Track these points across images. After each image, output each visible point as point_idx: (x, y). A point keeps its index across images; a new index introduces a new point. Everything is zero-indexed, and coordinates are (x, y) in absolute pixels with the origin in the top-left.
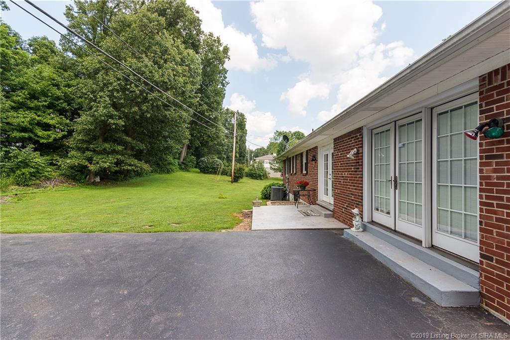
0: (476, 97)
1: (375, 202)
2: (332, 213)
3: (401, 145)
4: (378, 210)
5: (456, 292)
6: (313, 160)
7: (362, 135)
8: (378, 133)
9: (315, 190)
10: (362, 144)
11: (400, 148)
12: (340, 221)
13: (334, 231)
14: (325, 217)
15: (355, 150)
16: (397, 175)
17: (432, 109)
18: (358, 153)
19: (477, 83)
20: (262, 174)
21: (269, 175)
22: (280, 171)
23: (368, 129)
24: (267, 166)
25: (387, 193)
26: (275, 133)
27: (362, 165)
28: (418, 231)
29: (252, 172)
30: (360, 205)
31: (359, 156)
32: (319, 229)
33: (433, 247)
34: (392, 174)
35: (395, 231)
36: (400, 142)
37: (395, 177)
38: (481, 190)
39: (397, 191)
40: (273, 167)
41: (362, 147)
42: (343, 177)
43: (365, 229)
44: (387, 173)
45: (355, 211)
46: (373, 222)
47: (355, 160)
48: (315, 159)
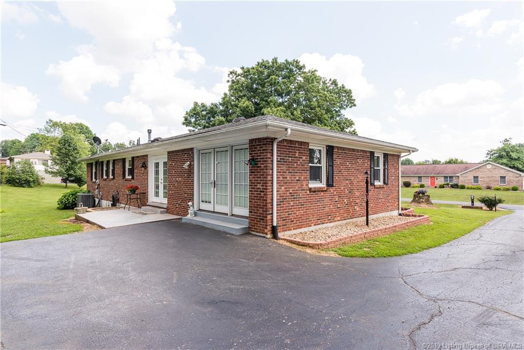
0: (247, 146)
1: (202, 196)
2: (166, 210)
3: (217, 163)
4: (203, 201)
5: (242, 228)
6: (143, 167)
7: (193, 153)
8: (204, 153)
9: (145, 193)
10: (193, 159)
11: (217, 164)
12: (174, 214)
13: (174, 221)
14: (161, 213)
15: (189, 162)
16: (215, 179)
17: (232, 146)
18: (190, 165)
19: (248, 141)
20: (31, 179)
21: (43, 181)
22: (60, 176)
23: (197, 149)
24: (39, 168)
25: (209, 190)
26: (47, 122)
27: (193, 173)
28: (225, 209)
29: (13, 176)
30: (192, 199)
31: (191, 166)
32: (162, 221)
33: (232, 215)
34: (212, 179)
35: (214, 212)
36: (217, 161)
37: (214, 181)
38: (250, 185)
39: (215, 189)
40: (50, 170)
41: (193, 161)
42: (177, 181)
43: (196, 214)
44: (209, 178)
45: (190, 203)
46: (200, 210)
47: (188, 169)
48: (145, 166)
